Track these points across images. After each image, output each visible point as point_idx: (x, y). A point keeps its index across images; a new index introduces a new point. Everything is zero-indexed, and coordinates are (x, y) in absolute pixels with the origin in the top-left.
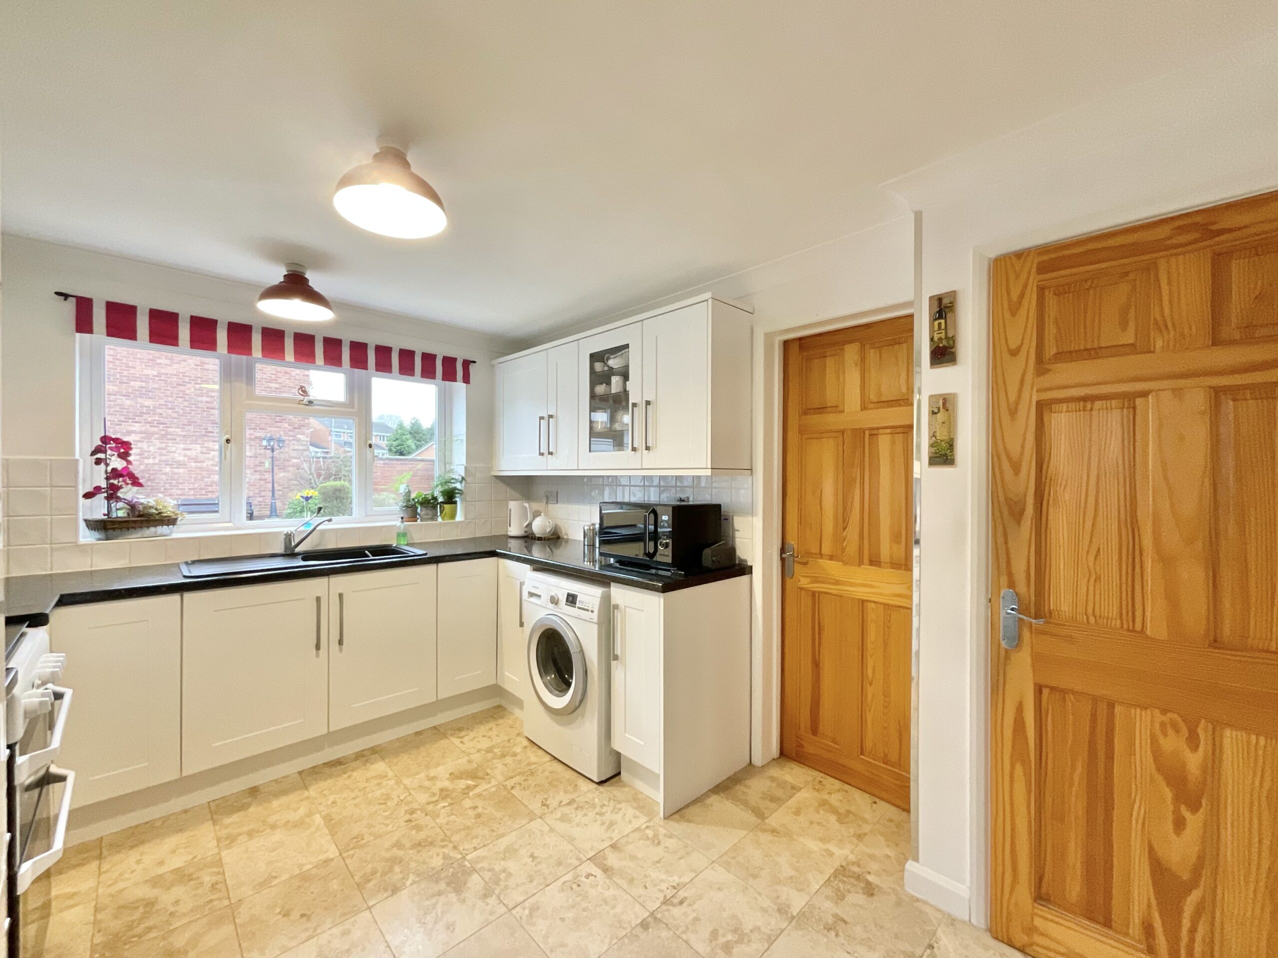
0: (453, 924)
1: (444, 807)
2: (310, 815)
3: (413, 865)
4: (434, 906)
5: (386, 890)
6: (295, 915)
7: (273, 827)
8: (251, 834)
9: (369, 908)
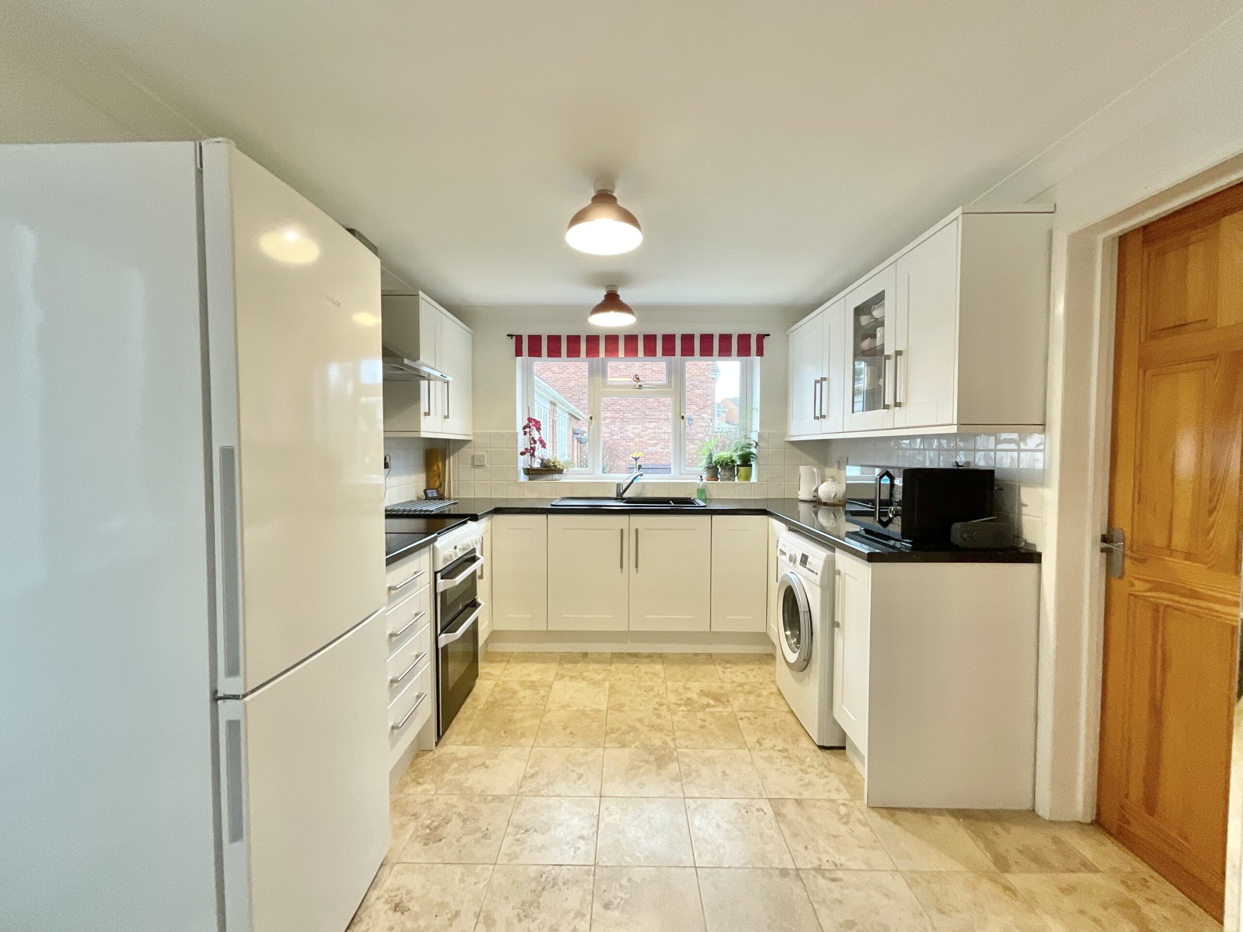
0: (644, 785)
1: (683, 710)
2: (604, 680)
3: (642, 736)
4: (640, 767)
5: (619, 742)
6: (568, 731)
7: (584, 679)
8: (572, 678)
9: (604, 748)
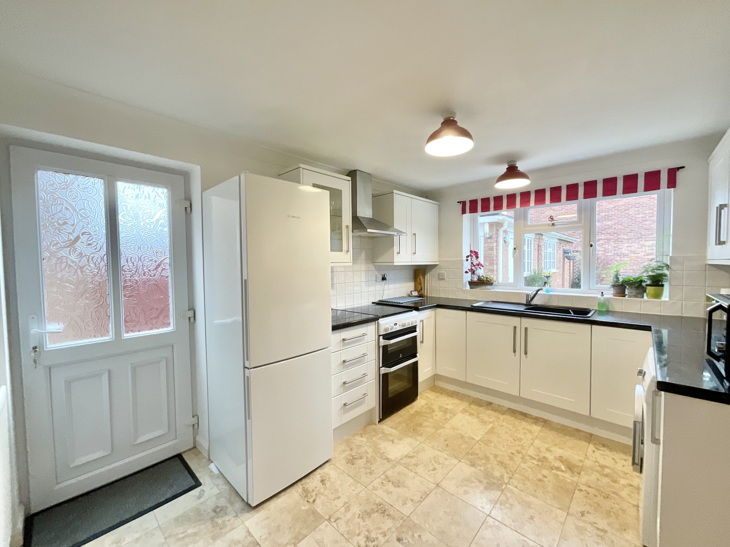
0: (468, 493)
2: (490, 423)
3: (489, 466)
4: (473, 482)
5: (471, 462)
6: (447, 443)
7: (478, 417)
8: (471, 414)
9: (460, 461)
